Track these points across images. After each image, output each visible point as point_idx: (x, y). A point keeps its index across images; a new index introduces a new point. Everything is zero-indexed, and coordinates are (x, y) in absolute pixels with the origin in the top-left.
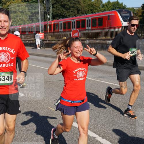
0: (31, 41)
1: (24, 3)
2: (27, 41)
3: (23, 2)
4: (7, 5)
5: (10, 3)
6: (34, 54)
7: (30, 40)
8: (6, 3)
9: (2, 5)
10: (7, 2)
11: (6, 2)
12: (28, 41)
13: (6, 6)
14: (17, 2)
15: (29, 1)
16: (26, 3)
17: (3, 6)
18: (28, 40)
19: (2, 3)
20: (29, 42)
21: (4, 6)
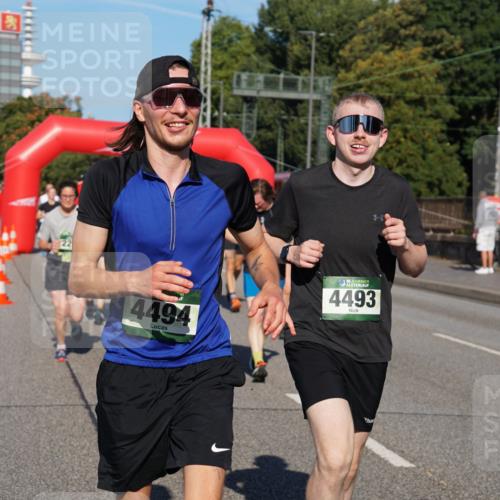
0: (448, 231)
1: (431, 62)
2: (431, 233)
3: (430, 58)
4: (358, 72)
5: (369, 61)
6: (456, 289)
7: (442, 226)
8: (351, 64)
9: (336, 73)
10: (356, 58)
11: (352, 59)
12: (435, 230)
13: (351, 75)
14: (401, 58)
15: (453, 57)
16: (442, 62)
17: (340, 75)
18: (436, 226)
19: (338, 61)
20: (439, 236)
21: (342, 73)
